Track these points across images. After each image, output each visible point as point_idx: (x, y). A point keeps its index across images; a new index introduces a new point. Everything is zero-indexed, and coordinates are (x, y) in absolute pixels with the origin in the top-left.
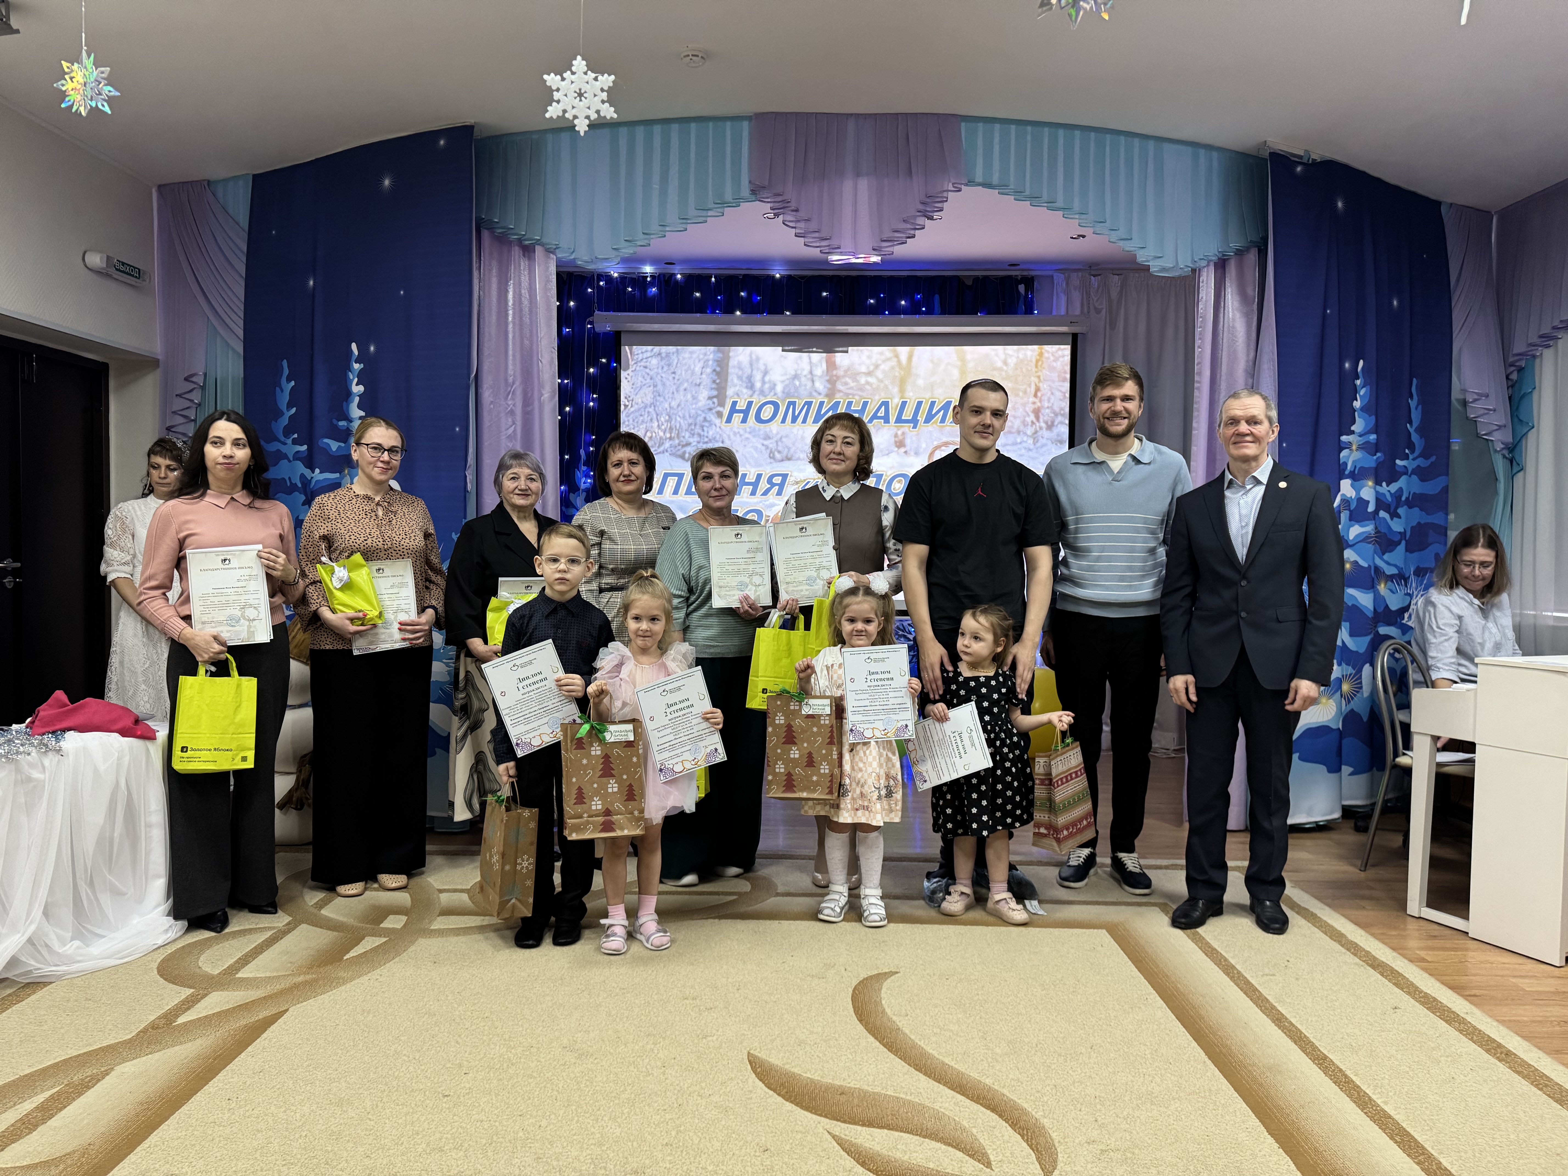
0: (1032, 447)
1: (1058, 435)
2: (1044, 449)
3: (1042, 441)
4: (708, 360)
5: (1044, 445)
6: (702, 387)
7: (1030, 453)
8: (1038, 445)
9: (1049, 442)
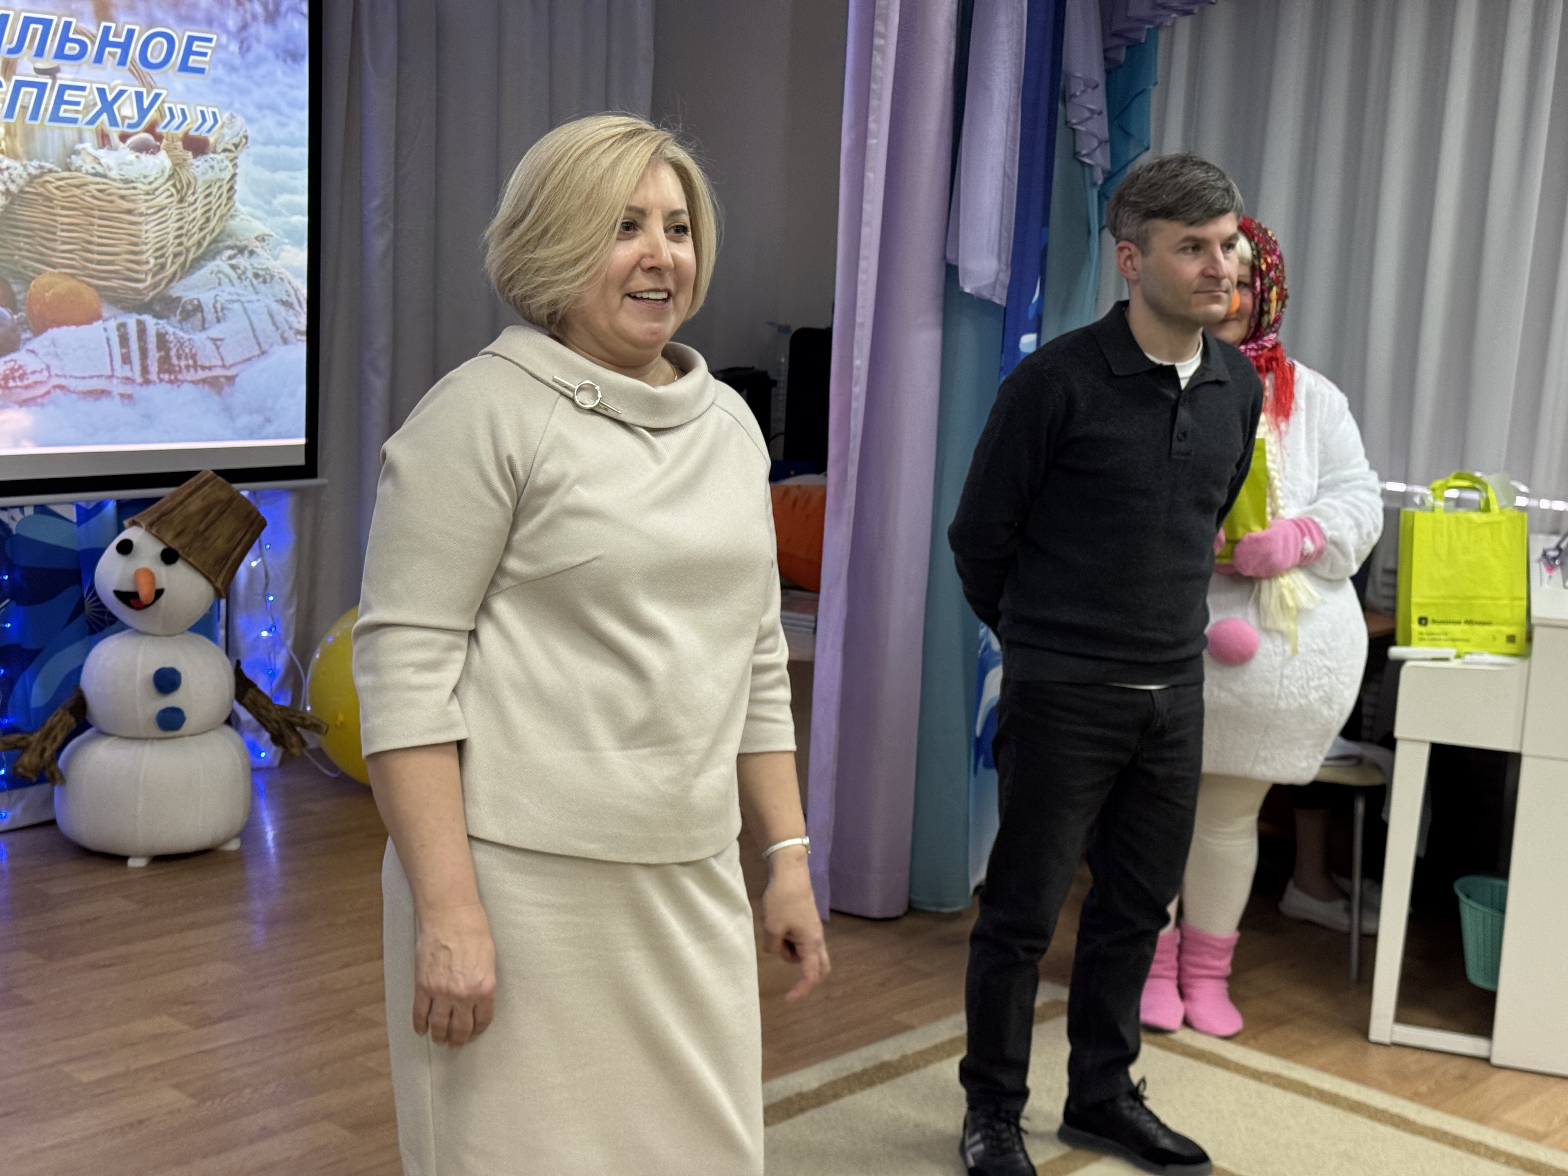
0: (237, 61)
1: (288, 38)
2: (262, 70)
3: (258, 49)
5: (260, 60)
7: (235, 77)
8: (251, 57)
9: (271, 55)
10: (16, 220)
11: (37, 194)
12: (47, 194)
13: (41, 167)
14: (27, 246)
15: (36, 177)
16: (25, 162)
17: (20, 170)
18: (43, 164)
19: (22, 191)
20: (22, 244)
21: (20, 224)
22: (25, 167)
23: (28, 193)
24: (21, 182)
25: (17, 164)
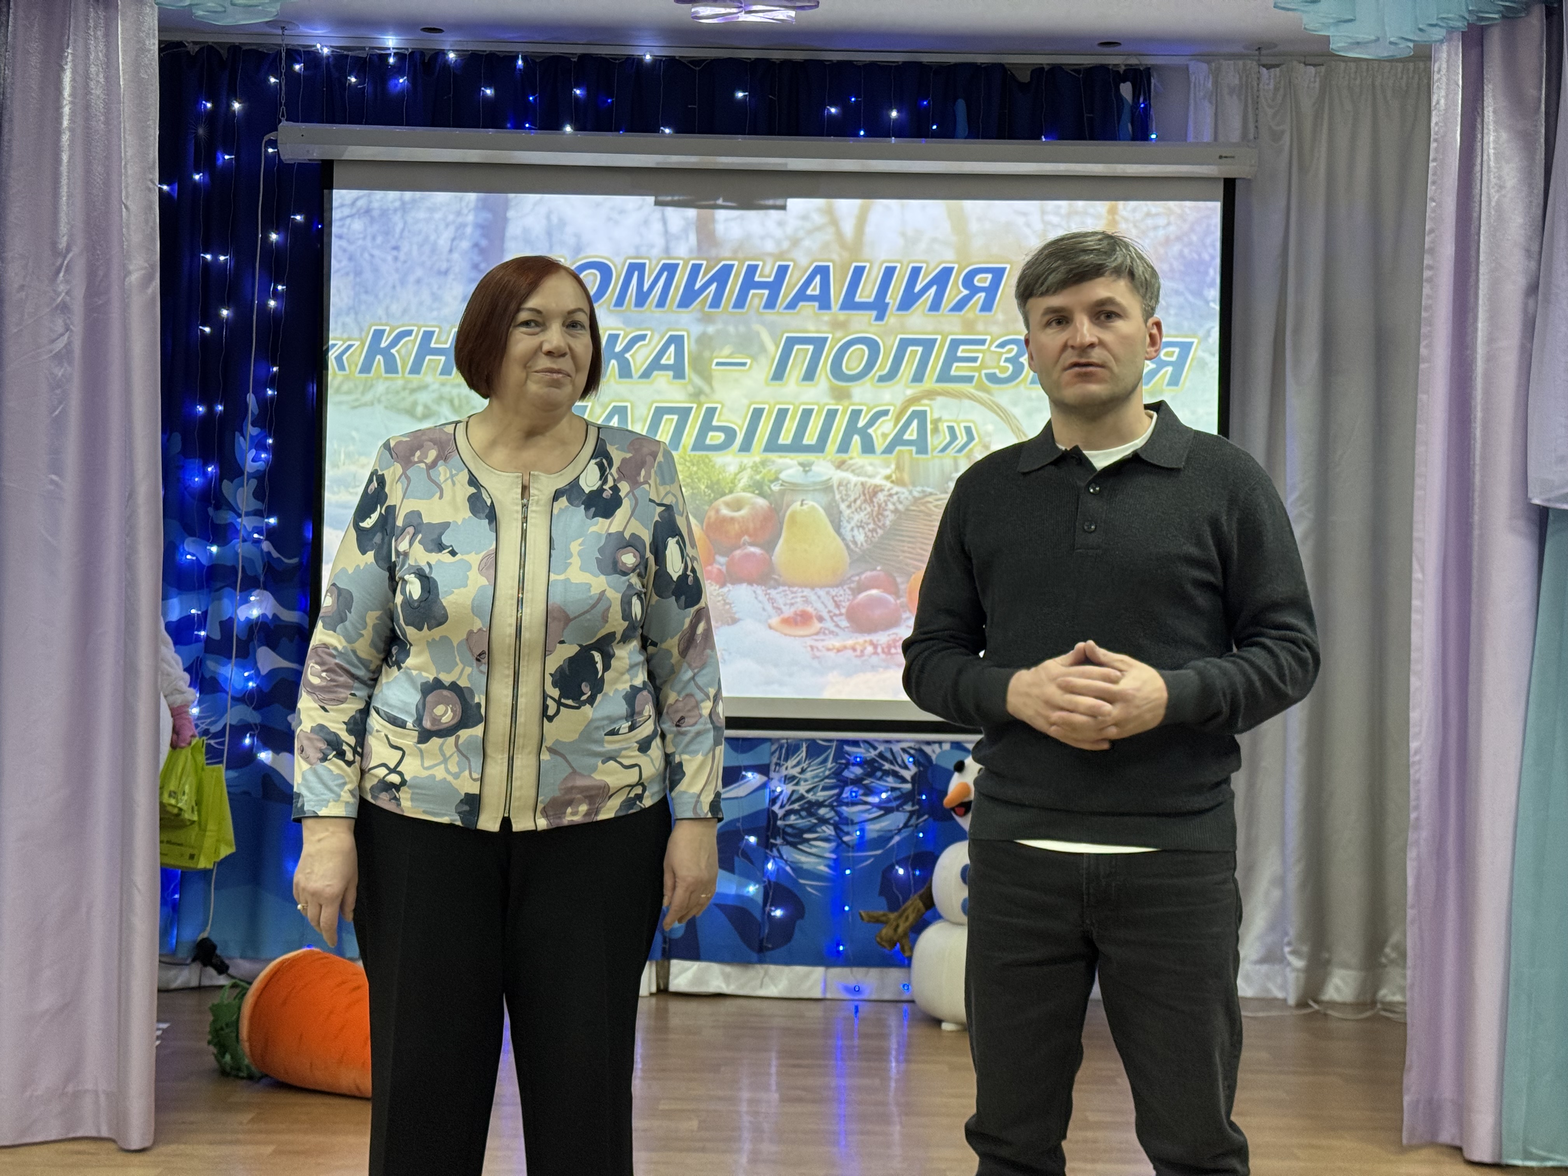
4: (463, 225)
6: (451, 276)
10: (902, 531)
11: (920, 511)
12: (927, 511)
13: (923, 491)
14: (910, 550)
15: (920, 499)
16: (910, 488)
17: (907, 494)
18: (926, 489)
19: (907, 510)
20: (906, 549)
21: (904, 533)
22: (911, 492)
23: (914, 511)
24: (906, 503)
25: (904, 490)
